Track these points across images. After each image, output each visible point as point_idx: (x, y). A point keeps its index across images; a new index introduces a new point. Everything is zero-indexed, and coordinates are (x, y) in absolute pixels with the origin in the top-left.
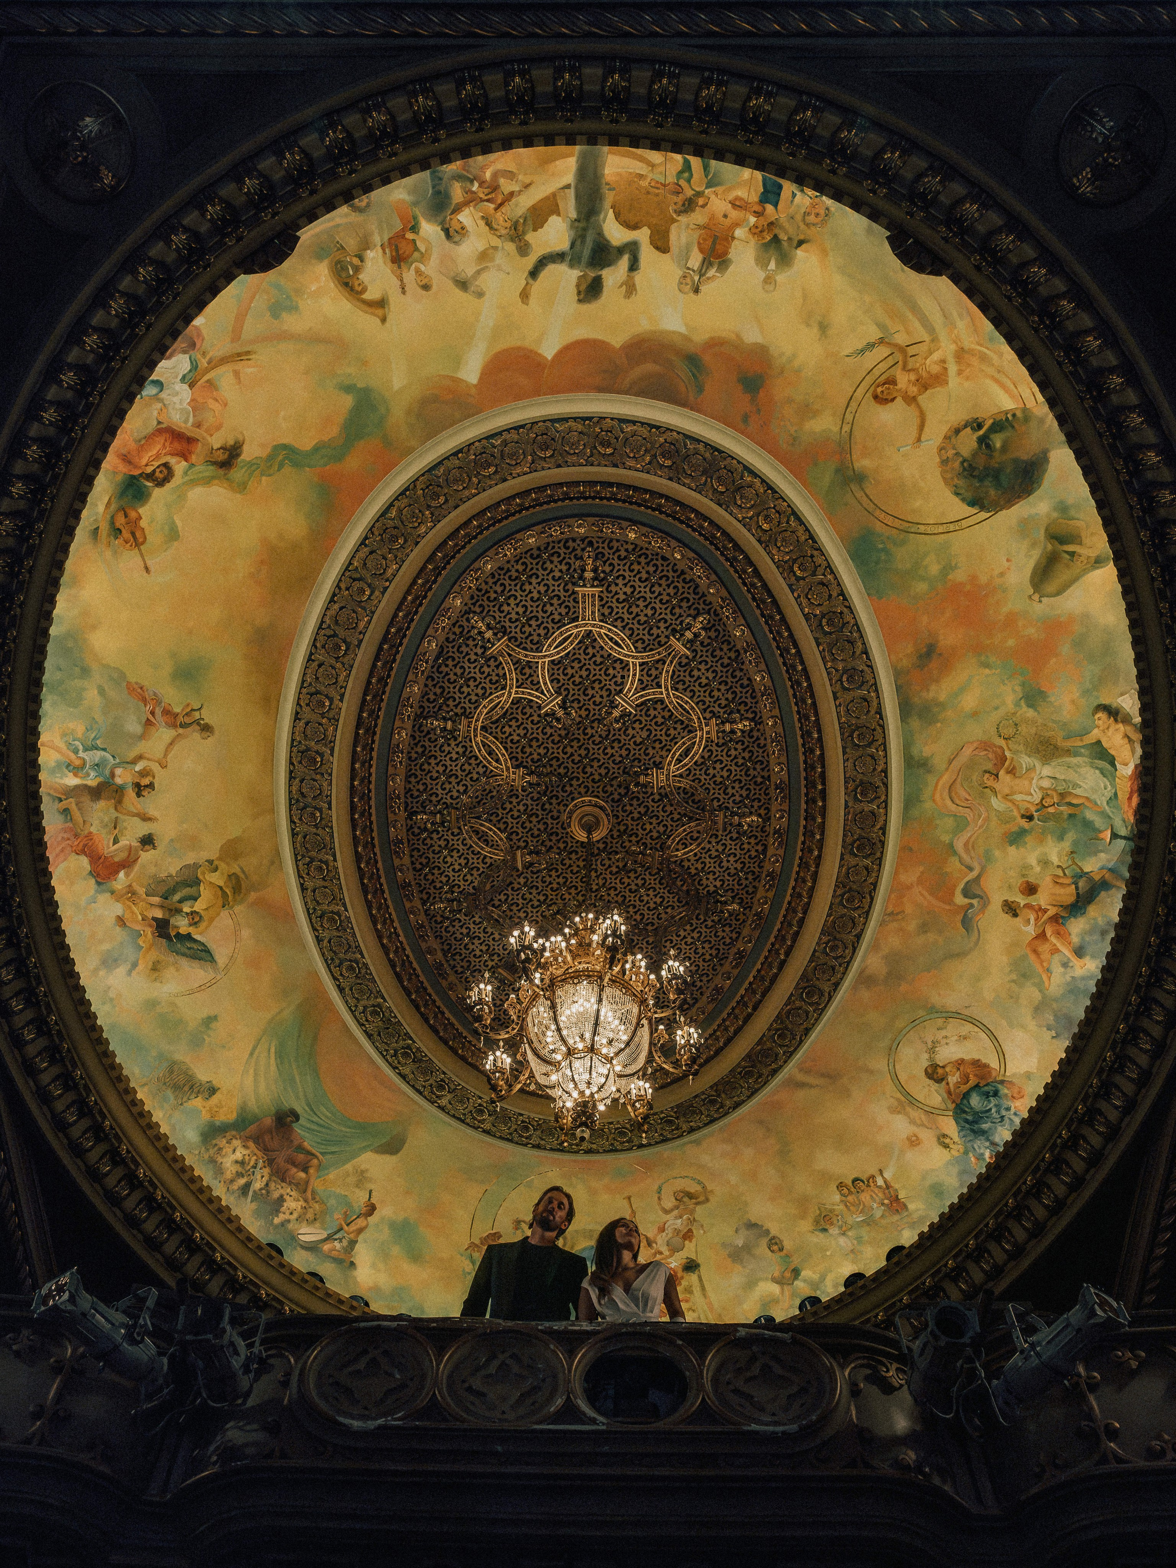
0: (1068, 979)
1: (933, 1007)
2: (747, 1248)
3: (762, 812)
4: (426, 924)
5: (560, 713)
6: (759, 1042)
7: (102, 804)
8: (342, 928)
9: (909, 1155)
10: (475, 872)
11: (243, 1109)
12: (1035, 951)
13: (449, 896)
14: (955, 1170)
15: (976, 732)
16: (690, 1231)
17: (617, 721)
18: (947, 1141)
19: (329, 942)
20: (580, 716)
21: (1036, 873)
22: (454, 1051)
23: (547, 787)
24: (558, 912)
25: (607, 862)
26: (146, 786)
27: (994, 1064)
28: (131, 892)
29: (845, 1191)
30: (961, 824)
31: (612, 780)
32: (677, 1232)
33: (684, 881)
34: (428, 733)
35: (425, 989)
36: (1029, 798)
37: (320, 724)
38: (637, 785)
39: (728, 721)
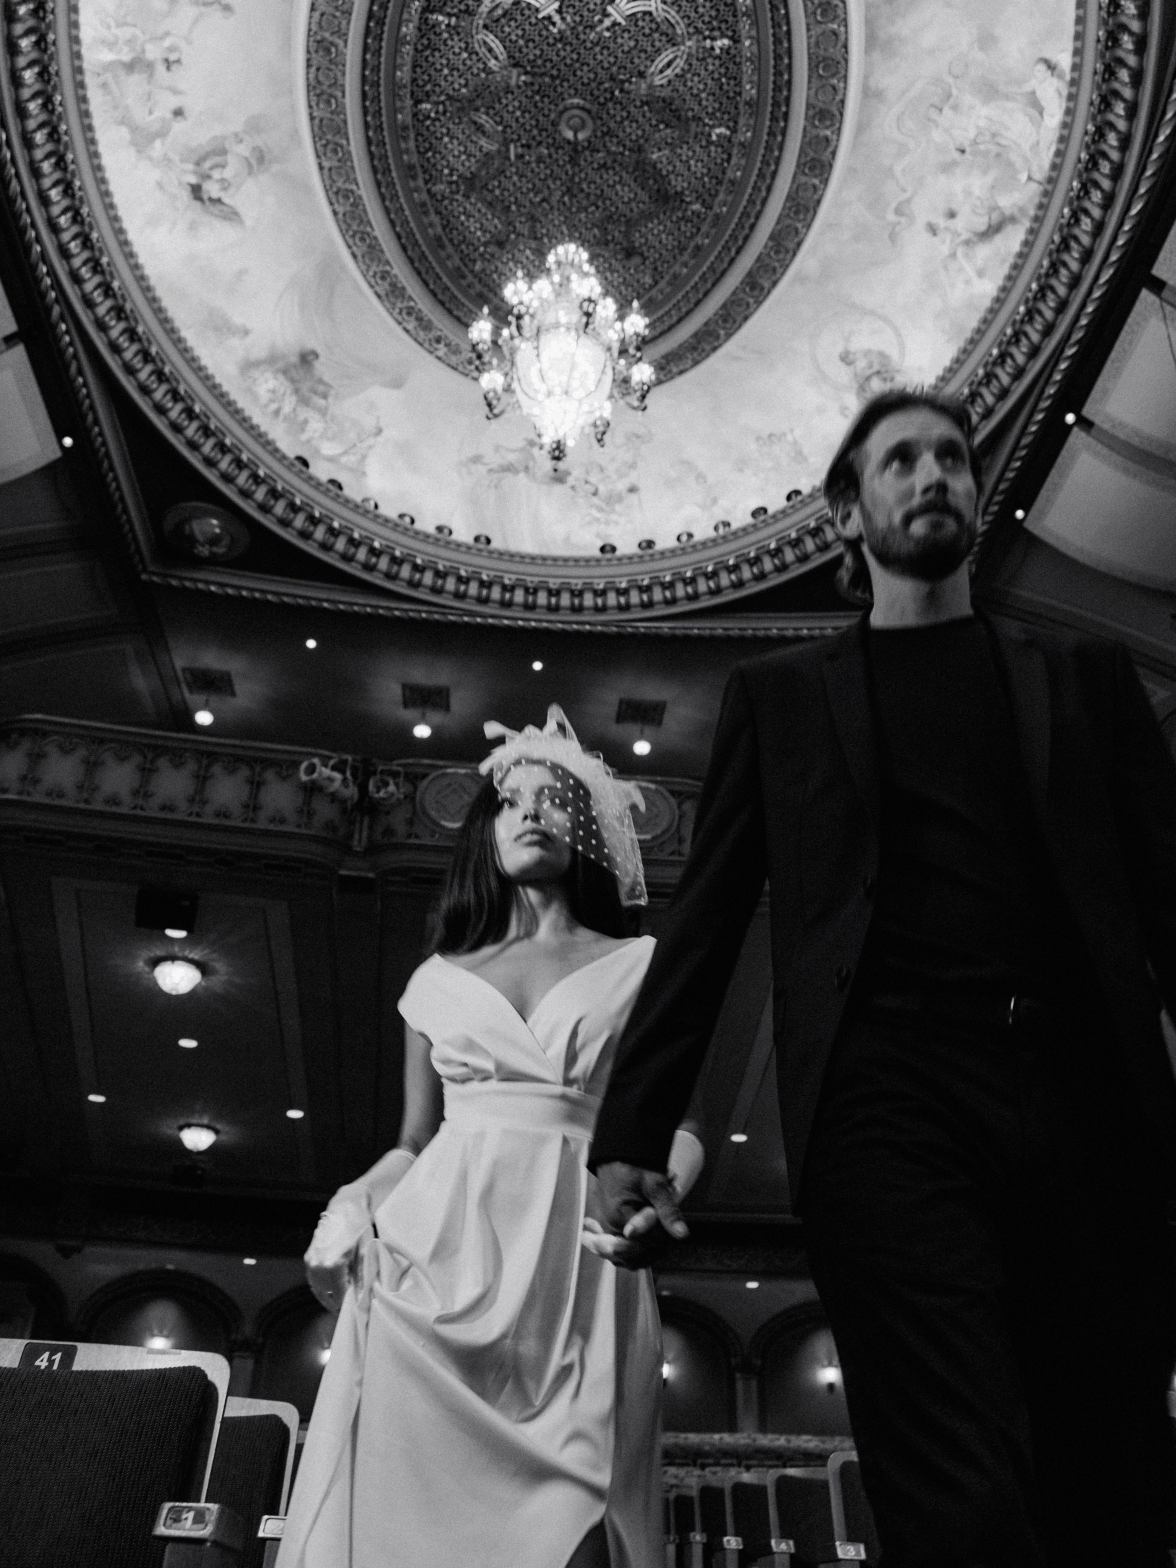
0: (968, 295)
1: (854, 304)
2: (678, 479)
4: (428, 202)
5: (557, 18)
6: (706, 324)
7: (135, 78)
8: (355, 205)
9: (816, 420)
10: (472, 159)
11: (272, 348)
13: (449, 179)
15: (929, 68)
17: (608, 29)
19: (344, 215)
20: (574, 21)
21: (958, 201)
22: (450, 312)
23: (540, 86)
24: (543, 200)
25: (590, 159)
26: (175, 62)
27: (895, 355)
28: (167, 159)
29: (761, 442)
30: (902, 150)
31: (600, 84)
32: (624, 463)
33: (656, 181)
34: (434, 26)
35: (427, 258)
36: (965, 134)
37: (335, 17)
38: (622, 91)
39: (709, 37)
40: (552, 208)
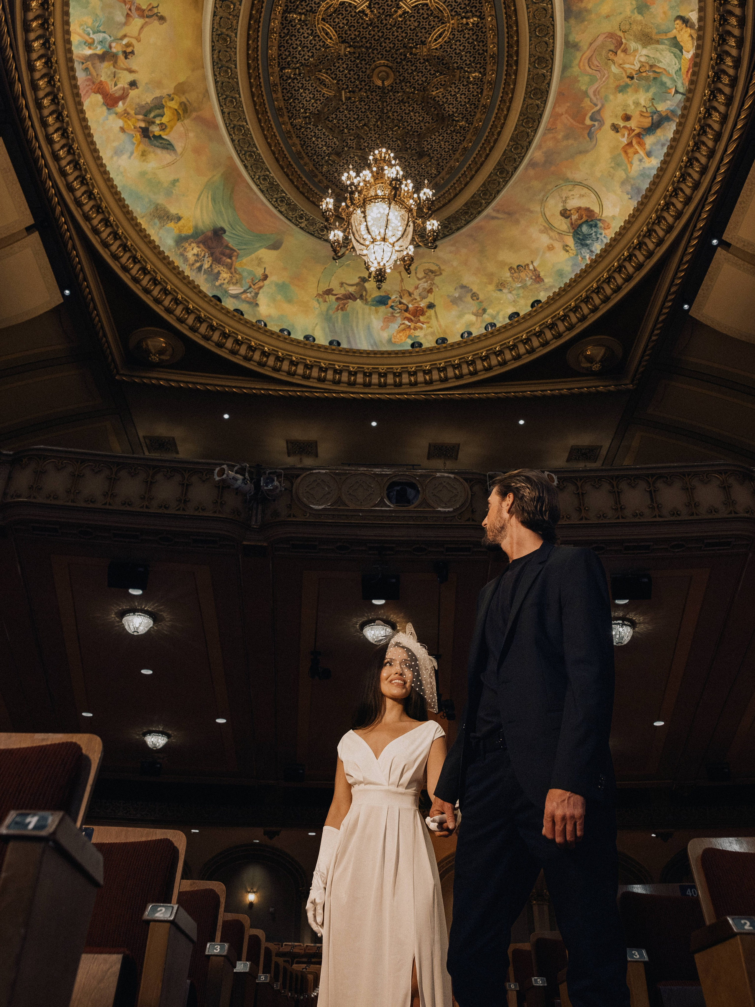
0: (641, 168)
1: (568, 179)
2: (460, 298)
3: (482, 70)
4: (291, 130)
5: (368, 11)
6: (473, 197)
7: (106, 64)
8: (245, 134)
9: (548, 255)
10: (318, 102)
11: (196, 227)
12: (626, 152)
13: (304, 115)
14: (570, 263)
15: (607, 27)
16: (431, 289)
17: (400, 16)
18: (568, 248)
19: (239, 141)
20: (379, 13)
21: (632, 110)
22: (308, 198)
23: (359, 54)
24: (365, 125)
25: (393, 97)
26: (130, 53)
27: (596, 210)
28: (126, 113)
29: (513, 271)
30: (593, 80)
31: (397, 50)
32: (424, 289)
33: (435, 109)
34: (291, 21)
35: (292, 165)
36: (632, 67)
37: (229, 19)
38: (411, 54)
39: (465, 17)
40: (370, 130)
